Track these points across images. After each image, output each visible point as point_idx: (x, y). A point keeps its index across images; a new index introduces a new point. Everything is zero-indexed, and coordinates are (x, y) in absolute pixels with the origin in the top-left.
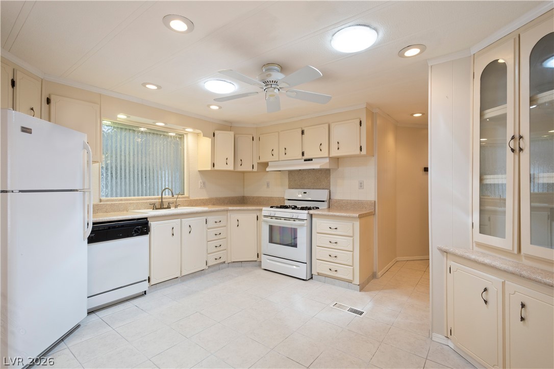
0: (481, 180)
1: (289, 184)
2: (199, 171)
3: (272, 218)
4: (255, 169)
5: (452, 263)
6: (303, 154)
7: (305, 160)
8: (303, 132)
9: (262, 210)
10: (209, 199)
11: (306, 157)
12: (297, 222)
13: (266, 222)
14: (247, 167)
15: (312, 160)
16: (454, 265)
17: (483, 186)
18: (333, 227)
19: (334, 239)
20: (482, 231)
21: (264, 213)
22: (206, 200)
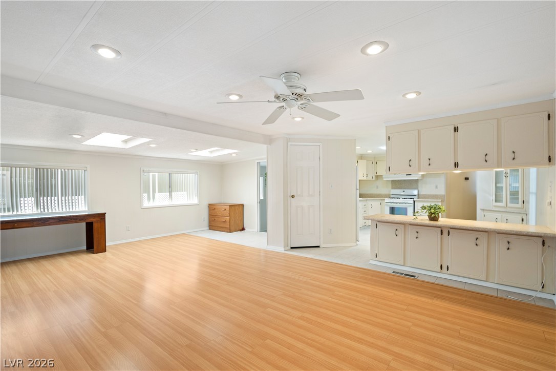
0: (496, 185)
3: (391, 203)
5: (485, 213)
12: (407, 204)
13: (388, 205)
16: (486, 213)
17: (496, 187)
20: (496, 202)
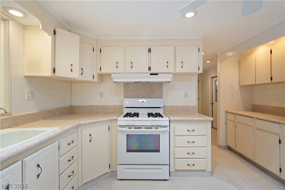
1: (125, 94)
2: (26, 77)
3: (130, 128)
4: (96, 79)
6: (150, 69)
7: (151, 74)
8: (150, 51)
9: (117, 120)
10: (39, 113)
11: (153, 71)
12: (160, 129)
13: (121, 131)
14: (87, 77)
15: (157, 74)
18: (191, 130)
19: (191, 139)
21: (120, 123)
22: (36, 114)
